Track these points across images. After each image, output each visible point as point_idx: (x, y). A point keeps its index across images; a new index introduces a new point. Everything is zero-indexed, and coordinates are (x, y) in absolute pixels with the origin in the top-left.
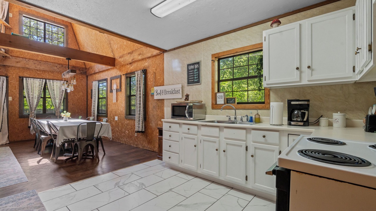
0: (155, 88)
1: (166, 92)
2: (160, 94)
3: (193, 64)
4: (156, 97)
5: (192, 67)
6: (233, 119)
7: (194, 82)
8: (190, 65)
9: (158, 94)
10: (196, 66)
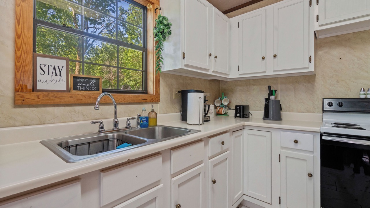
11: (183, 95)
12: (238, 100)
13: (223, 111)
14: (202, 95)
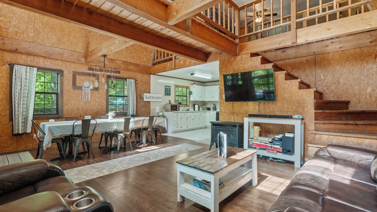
0: (145, 94)
1: (153, 98)
2: (149, 98)
3: (168, 86)
4: (145, 100)
5: (167, 87)
6: (183, 110)
7: (168, 95)
8: (166, 86)
9: (147, 98)
10: (169, 88)
11: (194, 105)
12: (208, 107)
13: (204, 109)
14: (198, 105)
